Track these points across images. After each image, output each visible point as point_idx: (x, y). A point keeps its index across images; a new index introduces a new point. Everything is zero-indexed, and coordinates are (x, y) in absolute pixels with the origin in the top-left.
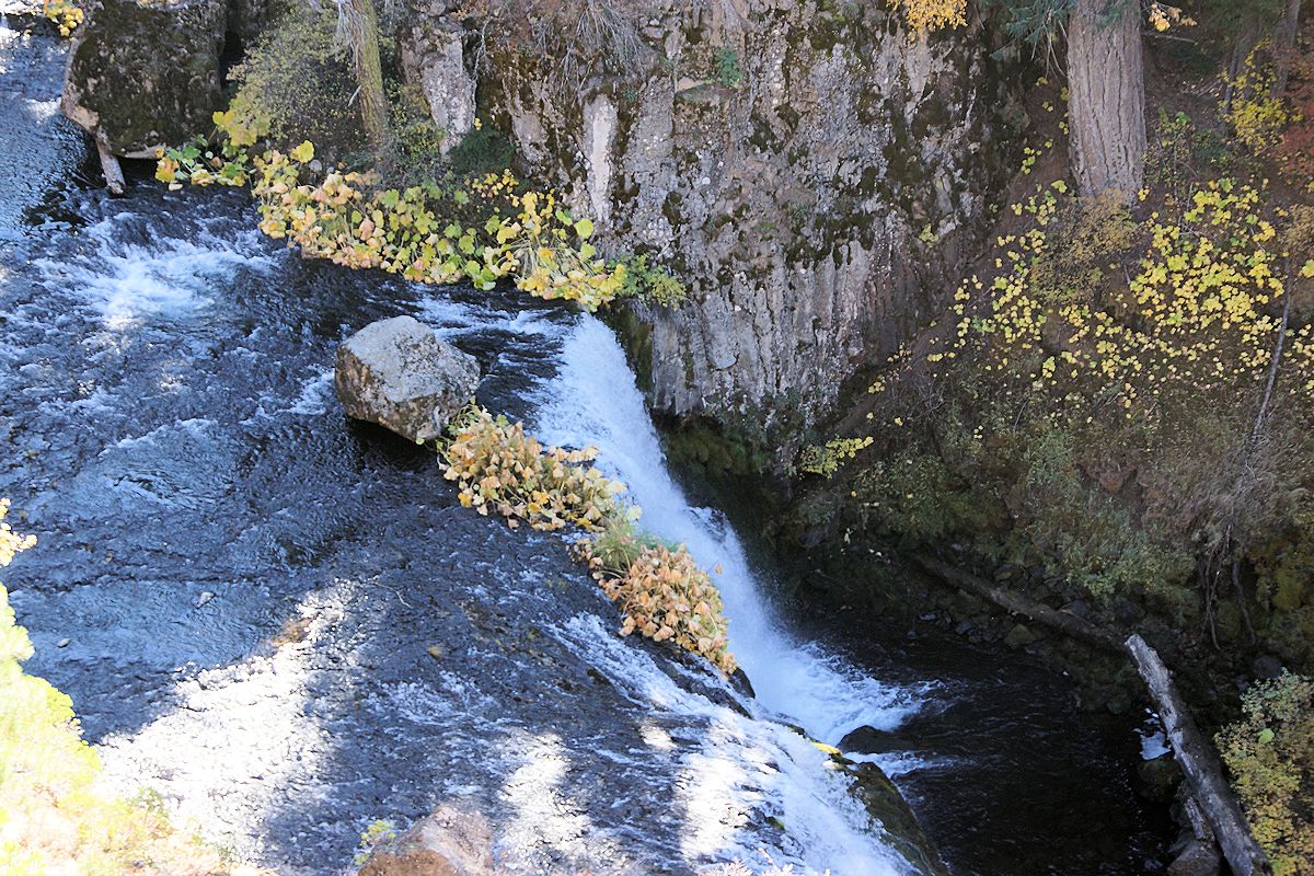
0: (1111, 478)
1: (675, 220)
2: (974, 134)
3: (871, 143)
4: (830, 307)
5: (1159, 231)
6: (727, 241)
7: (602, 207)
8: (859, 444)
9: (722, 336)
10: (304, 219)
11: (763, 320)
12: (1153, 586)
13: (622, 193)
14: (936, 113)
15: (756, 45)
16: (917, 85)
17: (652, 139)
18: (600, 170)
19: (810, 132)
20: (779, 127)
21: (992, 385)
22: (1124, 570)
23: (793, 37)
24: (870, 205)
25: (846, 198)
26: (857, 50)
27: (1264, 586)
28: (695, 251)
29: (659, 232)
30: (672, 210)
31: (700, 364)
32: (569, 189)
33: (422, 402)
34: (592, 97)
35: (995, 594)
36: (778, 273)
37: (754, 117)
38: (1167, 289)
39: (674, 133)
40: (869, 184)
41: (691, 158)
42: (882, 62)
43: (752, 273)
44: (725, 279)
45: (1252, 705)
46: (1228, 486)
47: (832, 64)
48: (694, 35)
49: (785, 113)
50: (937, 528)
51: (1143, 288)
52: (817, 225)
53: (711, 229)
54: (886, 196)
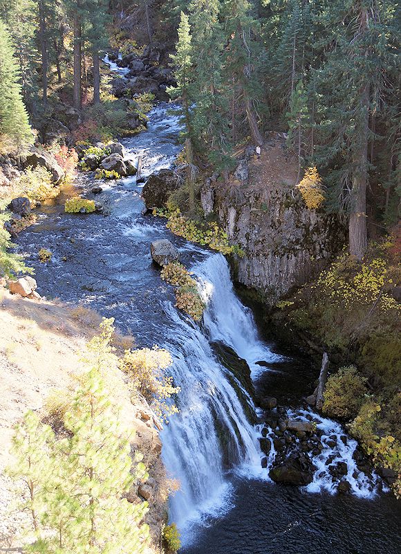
0: (338, 320)
1: (248, 239)
2: (328, 237)
3: (300, 233)
4: (285, 269)
5: (364, 267)
6: (260, 246)
7: (232, 233)
8: (291, 303)
9: (256, 268)
10: (174, 225)
11: (266, 266)
12: (340, 346)
13: (236, 230)
14: (317, 230)
15: (272, 204)
16: (313, 222)
17: (244, 220)
18: (232, 225)
19: (283, 227)
20: (277, 224)
21: (321, 296)
22: (335, 342)
23: (281, 204)
24: (298, 247)
25: (291, 244)
26: (296, 210)
27: (360, 349)
28: (251, 247)
29: (244, 241)
30: (247, 237)
31: (251, 274)
32: (225, 227)
33: (162, 256)
34: (230, 207)
35: (309, 342)
36: (270, 256)
37: (272, 221)
38: (361, 280)
39: (250, 220)
40: (297, 241)
41: (253, 226)
42: (303, 215)
43: (264, 255)
44: (258, 255)
45: (340, 371)
46: (359, 326)
47: (289, 211)
48: (257, 198)
49: (278, 221)
50: (304, 327)
51: (356, 279)
52: (282, 247)
53: (256, 243)
54: (302, 246)
